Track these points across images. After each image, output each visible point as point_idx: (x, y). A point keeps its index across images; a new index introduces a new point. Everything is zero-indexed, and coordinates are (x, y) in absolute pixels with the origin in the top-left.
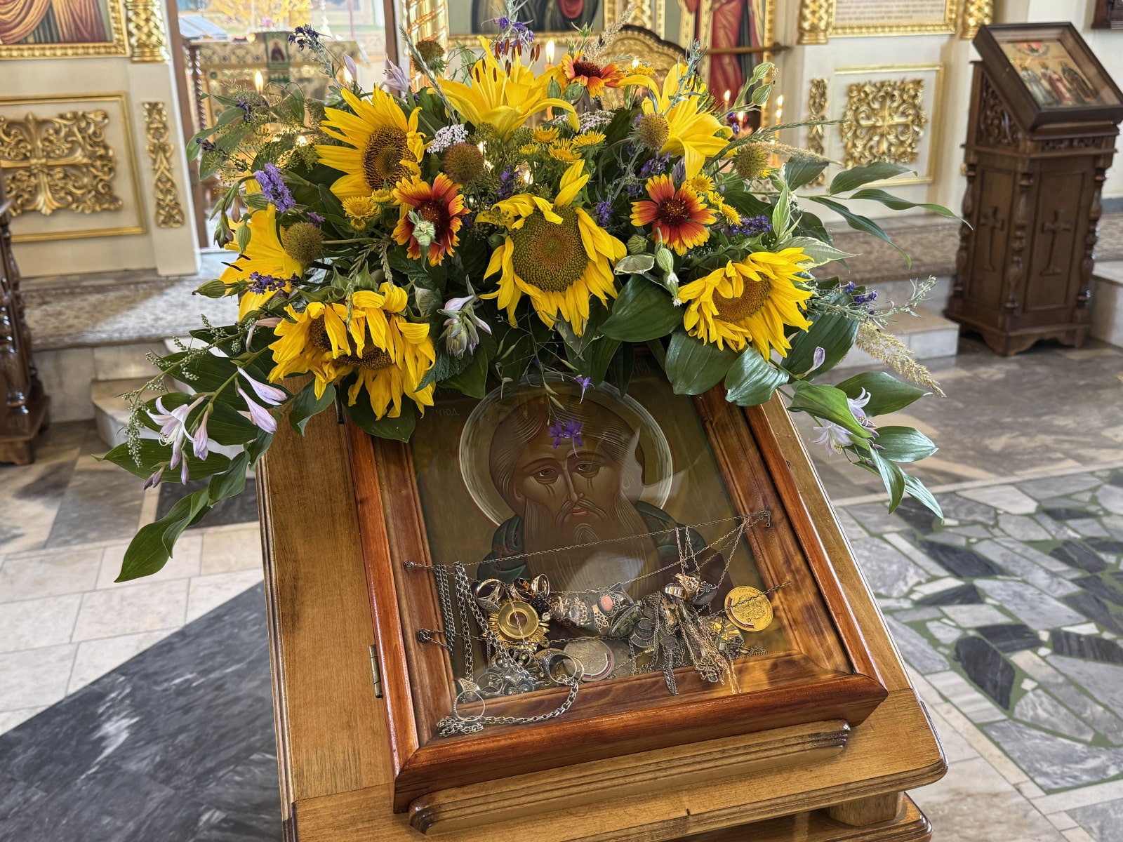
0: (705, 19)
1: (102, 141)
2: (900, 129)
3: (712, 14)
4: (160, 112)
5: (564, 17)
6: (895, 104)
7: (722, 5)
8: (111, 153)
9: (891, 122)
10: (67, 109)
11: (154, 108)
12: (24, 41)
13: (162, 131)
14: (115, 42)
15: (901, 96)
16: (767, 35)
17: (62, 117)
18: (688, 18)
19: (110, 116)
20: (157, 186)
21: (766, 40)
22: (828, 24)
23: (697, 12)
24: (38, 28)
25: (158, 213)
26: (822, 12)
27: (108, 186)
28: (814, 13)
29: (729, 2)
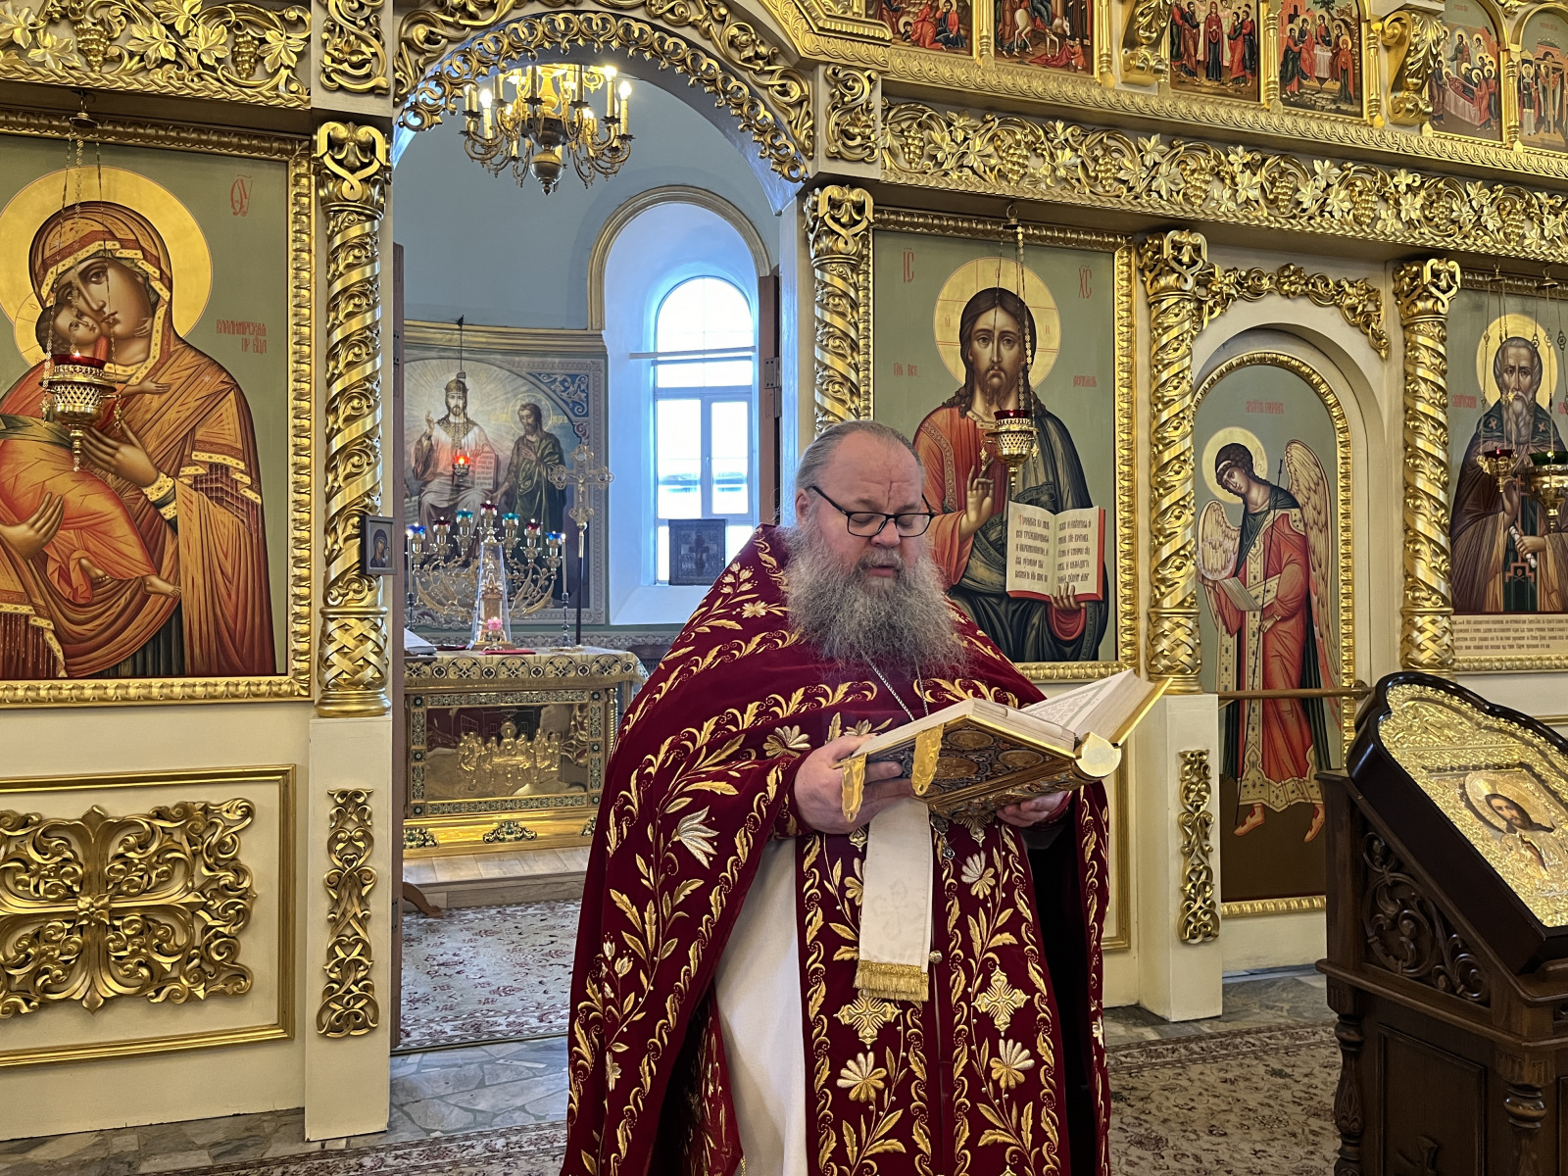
0: (1252, 643)
1: (234, 859)
4: (361, 809)
5: (1056, 640)
7: (1278, 622)
8: (246, 884)
10: (170, 798)
11: (350, 803)
12: (113, 673)
13: (361, 844)
14: (291, 673)
16: (1343, 669)
17: (160, 814)
19: (257, 811)
20: (331, 953)
23: (1240, 634)
24: (144, 648)
25: (325, 1007)
27: (231, 947)
28: (1434, 639)
29: (1284, 619)
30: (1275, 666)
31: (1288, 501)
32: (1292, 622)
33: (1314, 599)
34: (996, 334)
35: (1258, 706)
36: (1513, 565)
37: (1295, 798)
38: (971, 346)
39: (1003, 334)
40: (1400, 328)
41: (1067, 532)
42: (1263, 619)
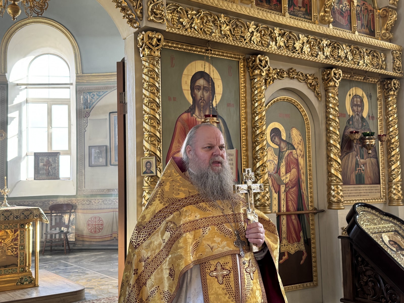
3: (285, 193)
7: (290, 188)
16: (310, 204)
18: (275, 195)
21: (310, 207)
23: (279, 193)
28: (338, 193)
29: (292, 188)
30: (290, 204)
31: (292, 147)
32: (295, 188)
33: (301, 180)
34: (202, 87)
35: (285, 217)
36: (358, 169)
37: (297, 249)
38: (194, 91)
39: (204, 88)
40: (324, 91)
42: (286, 188)
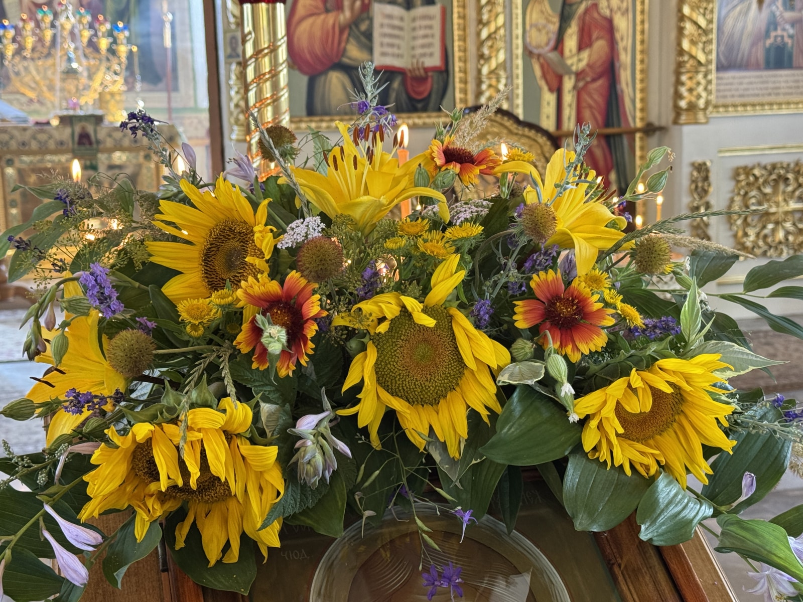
0: (569, 98)
2: (797, 216)
3: (575, 93)
5: (410, 99)
6: (790, 189)
7: (587, 83)
9: (786, 208)
15: (796, 179)
16: (638, 114)
21: (638, 120)
22: (708, 103)
23: (559, 91)
26: (700, 89)
28: (691, 90)
29: (594, 80)
32: (600, 83)
33: (617, 64)
41: (418, 23)
42: (577, 80)
